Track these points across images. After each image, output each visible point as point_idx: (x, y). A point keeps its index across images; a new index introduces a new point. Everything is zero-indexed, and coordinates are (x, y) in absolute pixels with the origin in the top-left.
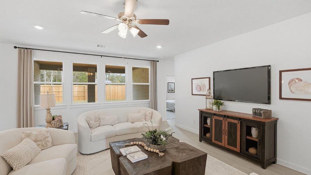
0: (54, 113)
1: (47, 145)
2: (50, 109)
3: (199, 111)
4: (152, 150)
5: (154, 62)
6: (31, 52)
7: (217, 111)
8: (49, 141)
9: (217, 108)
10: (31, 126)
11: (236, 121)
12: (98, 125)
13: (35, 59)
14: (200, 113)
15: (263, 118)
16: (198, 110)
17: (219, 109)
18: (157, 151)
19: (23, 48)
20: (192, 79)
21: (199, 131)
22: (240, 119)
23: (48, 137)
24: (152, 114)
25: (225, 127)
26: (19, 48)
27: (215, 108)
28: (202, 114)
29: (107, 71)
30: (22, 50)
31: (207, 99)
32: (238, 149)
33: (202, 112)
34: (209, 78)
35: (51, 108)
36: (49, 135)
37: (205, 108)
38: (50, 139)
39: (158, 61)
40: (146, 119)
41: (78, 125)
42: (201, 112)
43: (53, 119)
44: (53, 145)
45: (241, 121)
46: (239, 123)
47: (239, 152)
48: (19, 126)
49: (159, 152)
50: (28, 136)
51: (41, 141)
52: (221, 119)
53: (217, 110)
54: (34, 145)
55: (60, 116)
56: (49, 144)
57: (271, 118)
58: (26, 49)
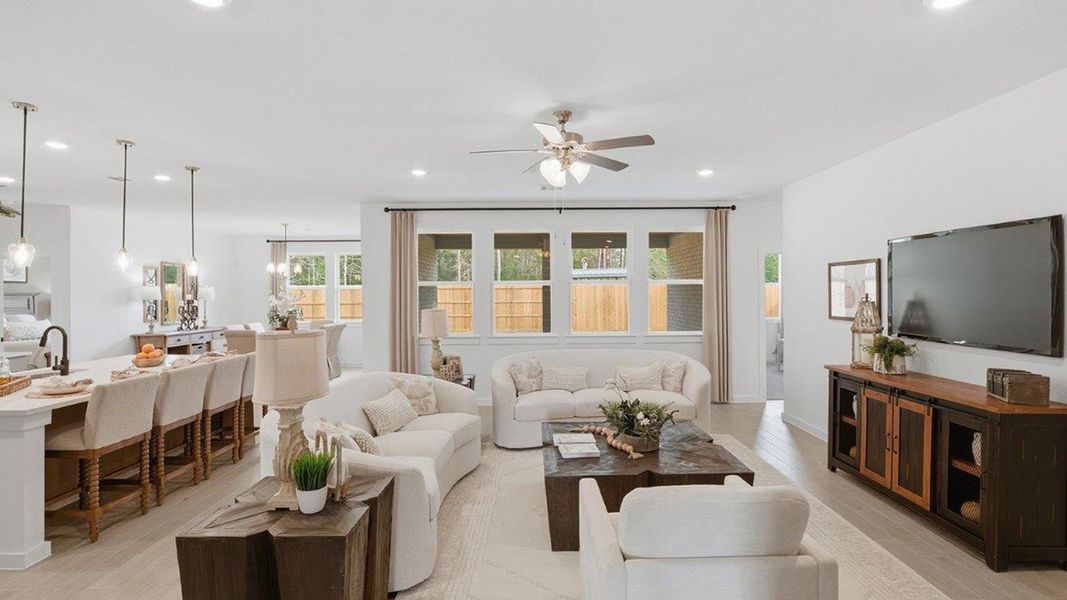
0: (447, 352)
1: (427, 407)
2: (438, 341)
3: (828, 371)
4: (619, 445)
5: (719, 212)
6: (412, 215)
7: (882, 372)
8: (431, 402)
9: (883, 363)
10: (413, 372)
11: (920, 408)
12: (535, 387)
13: (420, 230)
14: (830, 376)
15: (1007, 400)
16: (826, 367)
17: (889, 366)
18: (629, 448)
19: (398, 210)
20: (830, 265)
21: (827, 433)
22: (934, 401)
23: (430, 394)
24: (685, 373)
25: (892, 424)
26: (392, 210)
27: (877, 363)
28: (835, 381)
29: (575, 245)
30: (398, 213)
31: (857, 331)
32: (924, 501)
33: (836, 374)
34: (879, 262)
35: (440, 339)
36: (431, 390)
37: (849, 362)
38: (432, 398)
39: (733, 208)
40: (666, 385)
41: (494, 384)
42: (836, 376)
43: (445, 363)
44: (439, 410)
45: (934, 409)
46: (929, 414)
47: (928, 509)
48: (394, 369)
49: (631, 452)
50: (400, 385)
51: (418, 398)
52: (884, 397)
53: (884, 371)
54: (408, 403)
55: (458, 358)
56: (432, 407)
57: (1045, 403)
58: (404, 210)
